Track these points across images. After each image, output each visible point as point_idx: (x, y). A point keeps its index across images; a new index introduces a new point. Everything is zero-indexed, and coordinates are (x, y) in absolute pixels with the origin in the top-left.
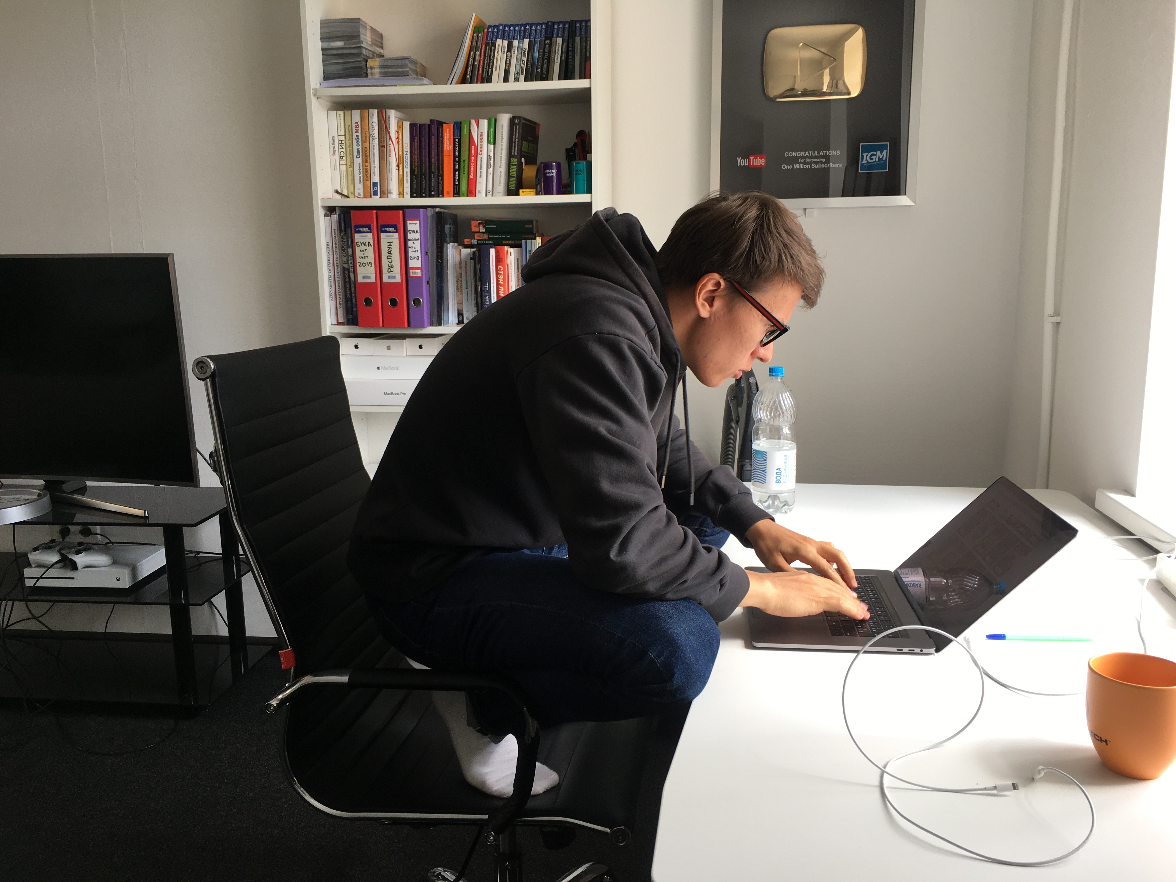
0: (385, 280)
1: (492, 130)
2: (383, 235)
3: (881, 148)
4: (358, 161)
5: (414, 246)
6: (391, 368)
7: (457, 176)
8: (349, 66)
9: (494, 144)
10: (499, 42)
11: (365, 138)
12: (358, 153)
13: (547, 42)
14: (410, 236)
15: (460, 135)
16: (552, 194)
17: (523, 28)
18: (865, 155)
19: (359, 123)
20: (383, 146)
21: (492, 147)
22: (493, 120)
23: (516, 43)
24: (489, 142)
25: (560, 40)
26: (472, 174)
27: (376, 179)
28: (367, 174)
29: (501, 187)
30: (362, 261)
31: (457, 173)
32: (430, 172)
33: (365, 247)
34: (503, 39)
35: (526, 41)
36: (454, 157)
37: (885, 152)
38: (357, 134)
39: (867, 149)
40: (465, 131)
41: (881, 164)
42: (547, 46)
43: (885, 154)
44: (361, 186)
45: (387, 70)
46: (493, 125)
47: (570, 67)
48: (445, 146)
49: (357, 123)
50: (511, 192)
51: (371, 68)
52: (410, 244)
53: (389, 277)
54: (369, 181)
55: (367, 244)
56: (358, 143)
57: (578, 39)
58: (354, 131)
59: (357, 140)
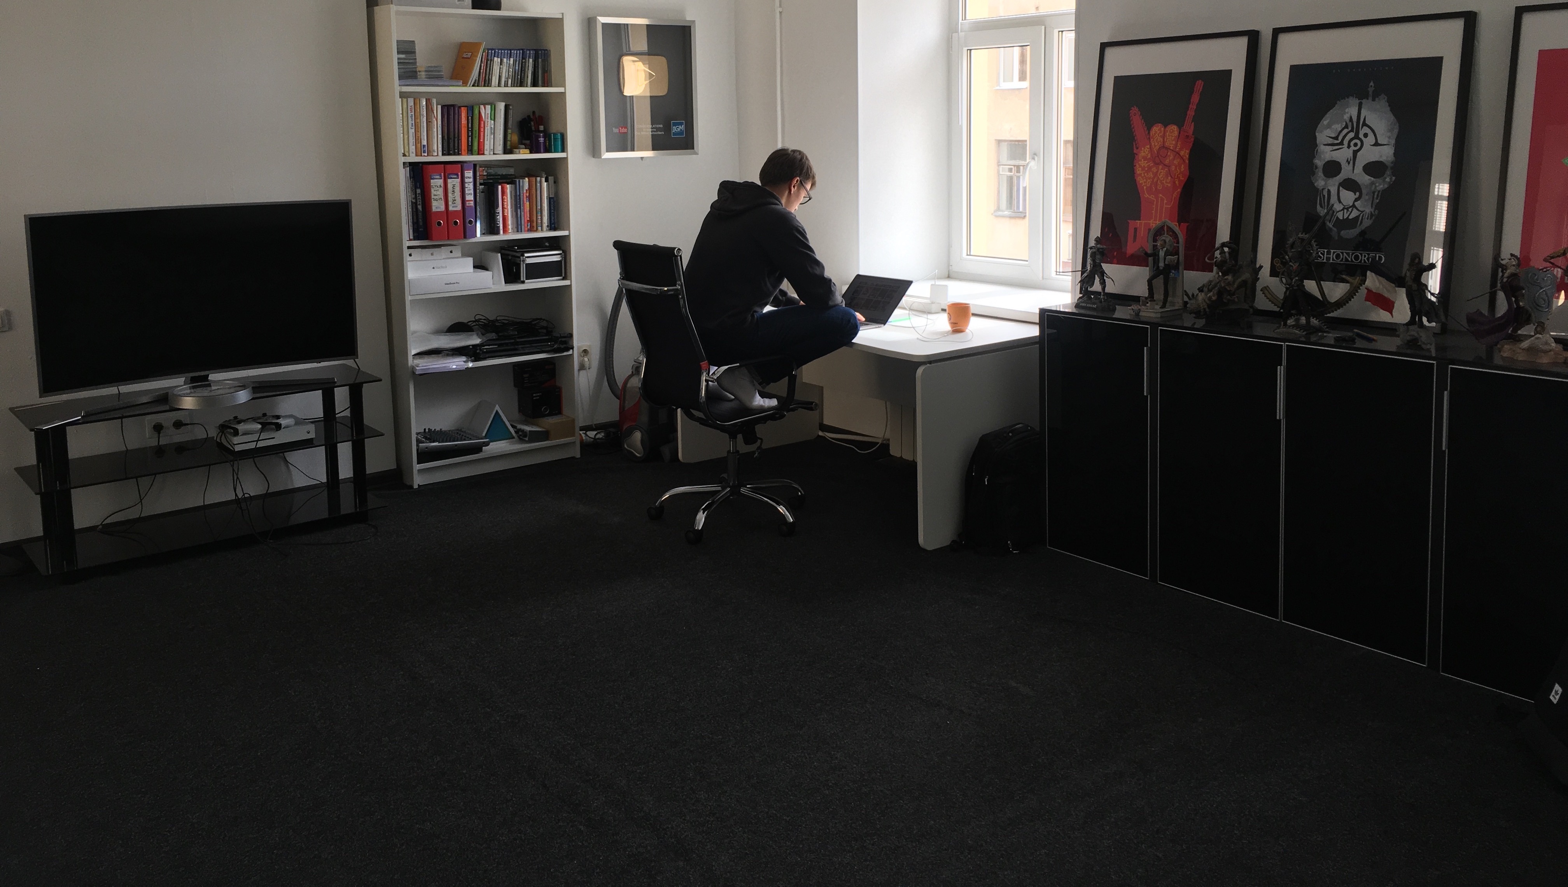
0: (451, 208)
1: (493, 111)
2: (449, 181)
3: (681, 124)
4: (412, 131)
5: (469, 186)
6: (442, 267)
7: (470, 139)
8: (408, 70)
9: (494, 121)
10: (496, 59)
11: (417, 117)
12: (412, 126)
13: (524, 61)
14: (466, 180)
15: (473, 114)
16: (541, 153)
17: (509, 52)
18: (674, 127)
19: (413, 106)
20: (430, 122)
21: (493, 122)
22: (493, 106)
23: (505, 60)
24: (491, 119)
25: (531, 60)
26: (482, 139)
27: (425, 142)
28: (418, 140)
29: (500, 148)
30: (435, 197)
31: (470, 138)
32: (454, 138)
33: (438, 188)
34: (498, 57)
35: (512, 59)
36: (468, 128)
37: (683, 126)
38: (412, 113)
39: (675, 124)
40: (476, 112)
41: (681, 133)
42: (524, 63)
43: (682, 127)
44: (414, 147)
45: (430, 73)
46: (494, 109)
47: (536, 76)
48: (463, 121)
49: (411, 106)
50: (506, 151)
51: (420, 72)
52: (466, 185)
53: (453, 207)
54: (420, 144)
55: (439, 186)
56: (412, 119)
57: (540, 60)
58: (409, 111)
59: (412, 117)
